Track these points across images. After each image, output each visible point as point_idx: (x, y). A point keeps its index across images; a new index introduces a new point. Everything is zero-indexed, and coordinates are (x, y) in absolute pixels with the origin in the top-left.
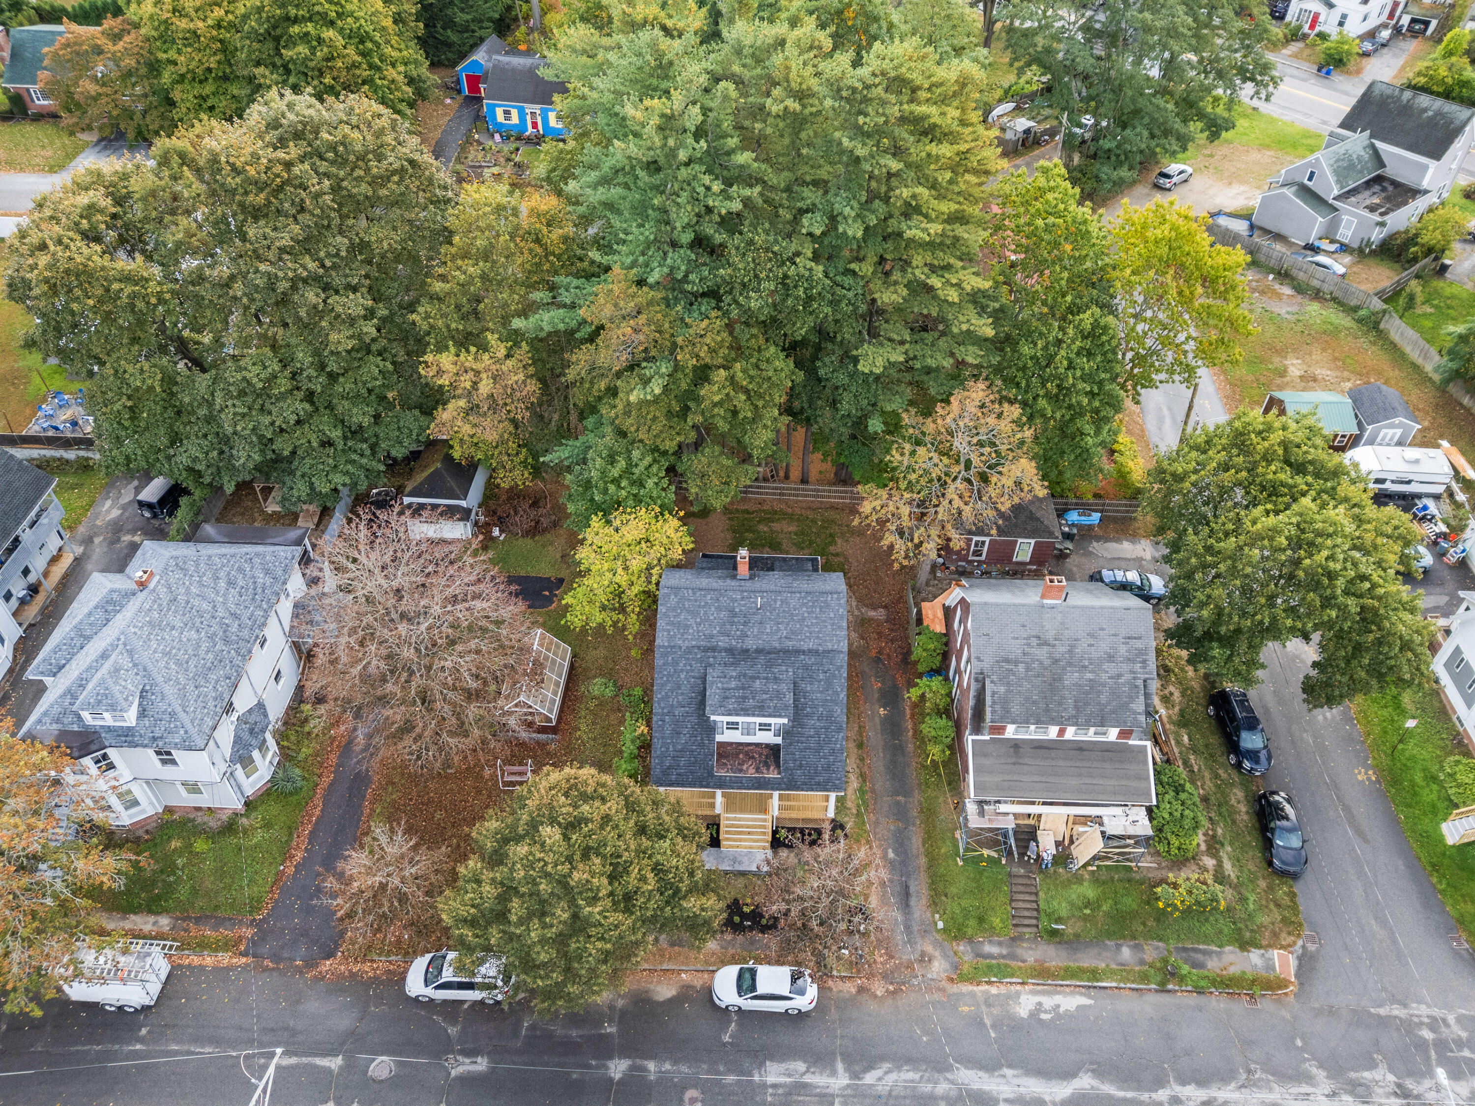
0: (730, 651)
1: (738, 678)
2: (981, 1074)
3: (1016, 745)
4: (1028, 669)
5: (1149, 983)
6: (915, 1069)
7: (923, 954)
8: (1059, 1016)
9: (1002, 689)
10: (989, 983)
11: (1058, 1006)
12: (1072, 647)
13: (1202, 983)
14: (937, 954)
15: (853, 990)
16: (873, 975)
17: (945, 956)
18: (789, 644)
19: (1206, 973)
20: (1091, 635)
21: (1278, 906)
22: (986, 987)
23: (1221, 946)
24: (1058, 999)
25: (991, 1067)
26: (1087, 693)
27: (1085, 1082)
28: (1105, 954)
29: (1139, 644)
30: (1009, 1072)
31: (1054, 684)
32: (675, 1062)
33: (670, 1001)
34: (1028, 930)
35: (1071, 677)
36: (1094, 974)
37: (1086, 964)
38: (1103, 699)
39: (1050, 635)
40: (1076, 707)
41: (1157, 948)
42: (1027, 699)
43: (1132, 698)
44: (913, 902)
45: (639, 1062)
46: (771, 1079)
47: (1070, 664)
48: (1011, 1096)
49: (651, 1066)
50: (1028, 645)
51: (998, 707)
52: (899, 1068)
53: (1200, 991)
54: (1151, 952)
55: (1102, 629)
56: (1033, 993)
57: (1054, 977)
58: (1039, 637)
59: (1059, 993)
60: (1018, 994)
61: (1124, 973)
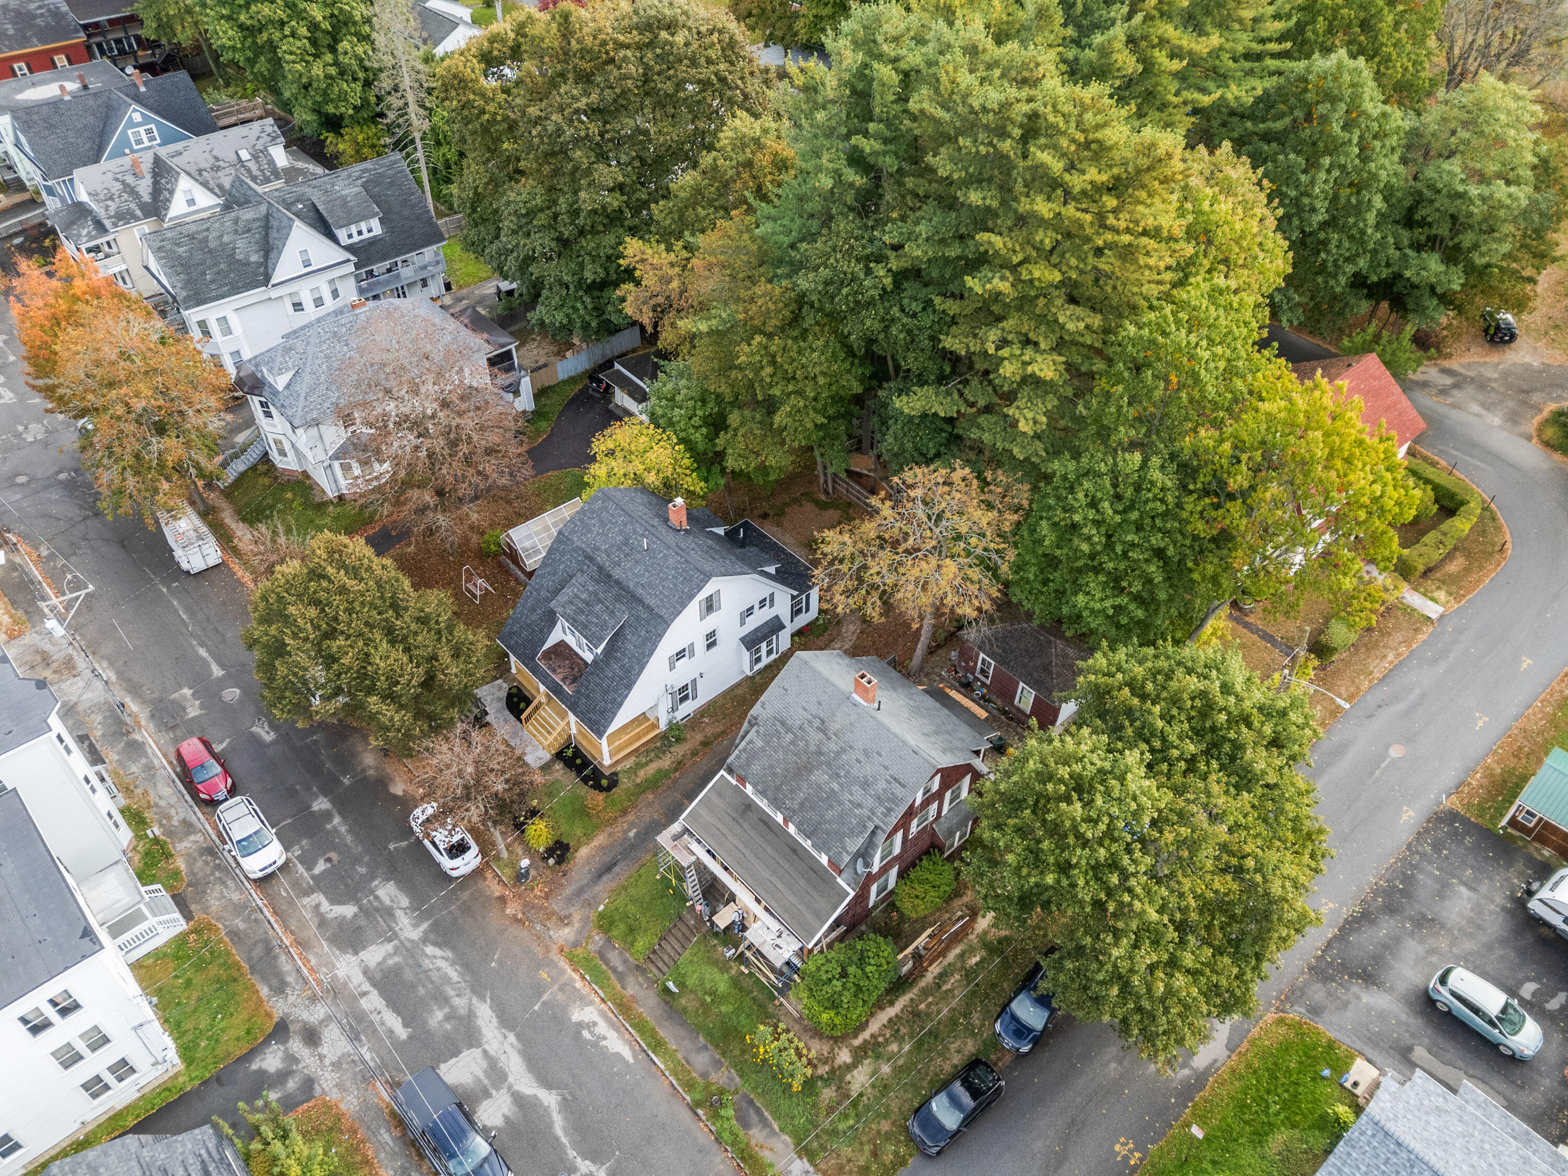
0: (601, 568)
1: (590, 593)
2: (495, 1020)
3: (749, 806)
4: (792, 743)
5: (688, 1092)
6: (461, 975)
7: (568, 916)
8: (595, 1044)
9: (759, 743)
10: (583, 977)
11: (605, 1038)
12: (843, 750)
13: (726, 1135)
14: (577, 925)
15: (497, 894)
16: (520, 897)
17: (579, 932)
18: (640, 591)
19: (741, 1134)
20: (867, 753)
21: (875, 1154)
22: (576, 977)
23: (782, 1130)
24: (612, 1035)
25: (506, 1021)
26: (821, 799)
27: (550, 1099)
28: (687, 1043)
29: (898, 791)
30: (512, 1038)
31: (803, 770)
32: (350, 831)
33: (395, 797)
34: (656, 972)
35: (820, 777)
36: (658, 1045)
37: (662, 1033)
38: (830, 814)
39: (833, 727)
40: (802, 804)
41: (731, 1079)
42: (771, 767)
43: (852, 833)
44: (605, 878)
45: (335, 812)
46: (381, 893)
47: (829, 764)
48: (492, 1052)
49: (337, 820)
50: (810, 722)
51: (744, 755)
52: (453, 964)
53: (718, 1140)
54: (722, 1077)
55: (879, 754)
56: (602, 1013)
57: (628, 1018)
58: (823, 722)
59: (618, 1031)
60: (591, 1003)
61: (681, 1070)
